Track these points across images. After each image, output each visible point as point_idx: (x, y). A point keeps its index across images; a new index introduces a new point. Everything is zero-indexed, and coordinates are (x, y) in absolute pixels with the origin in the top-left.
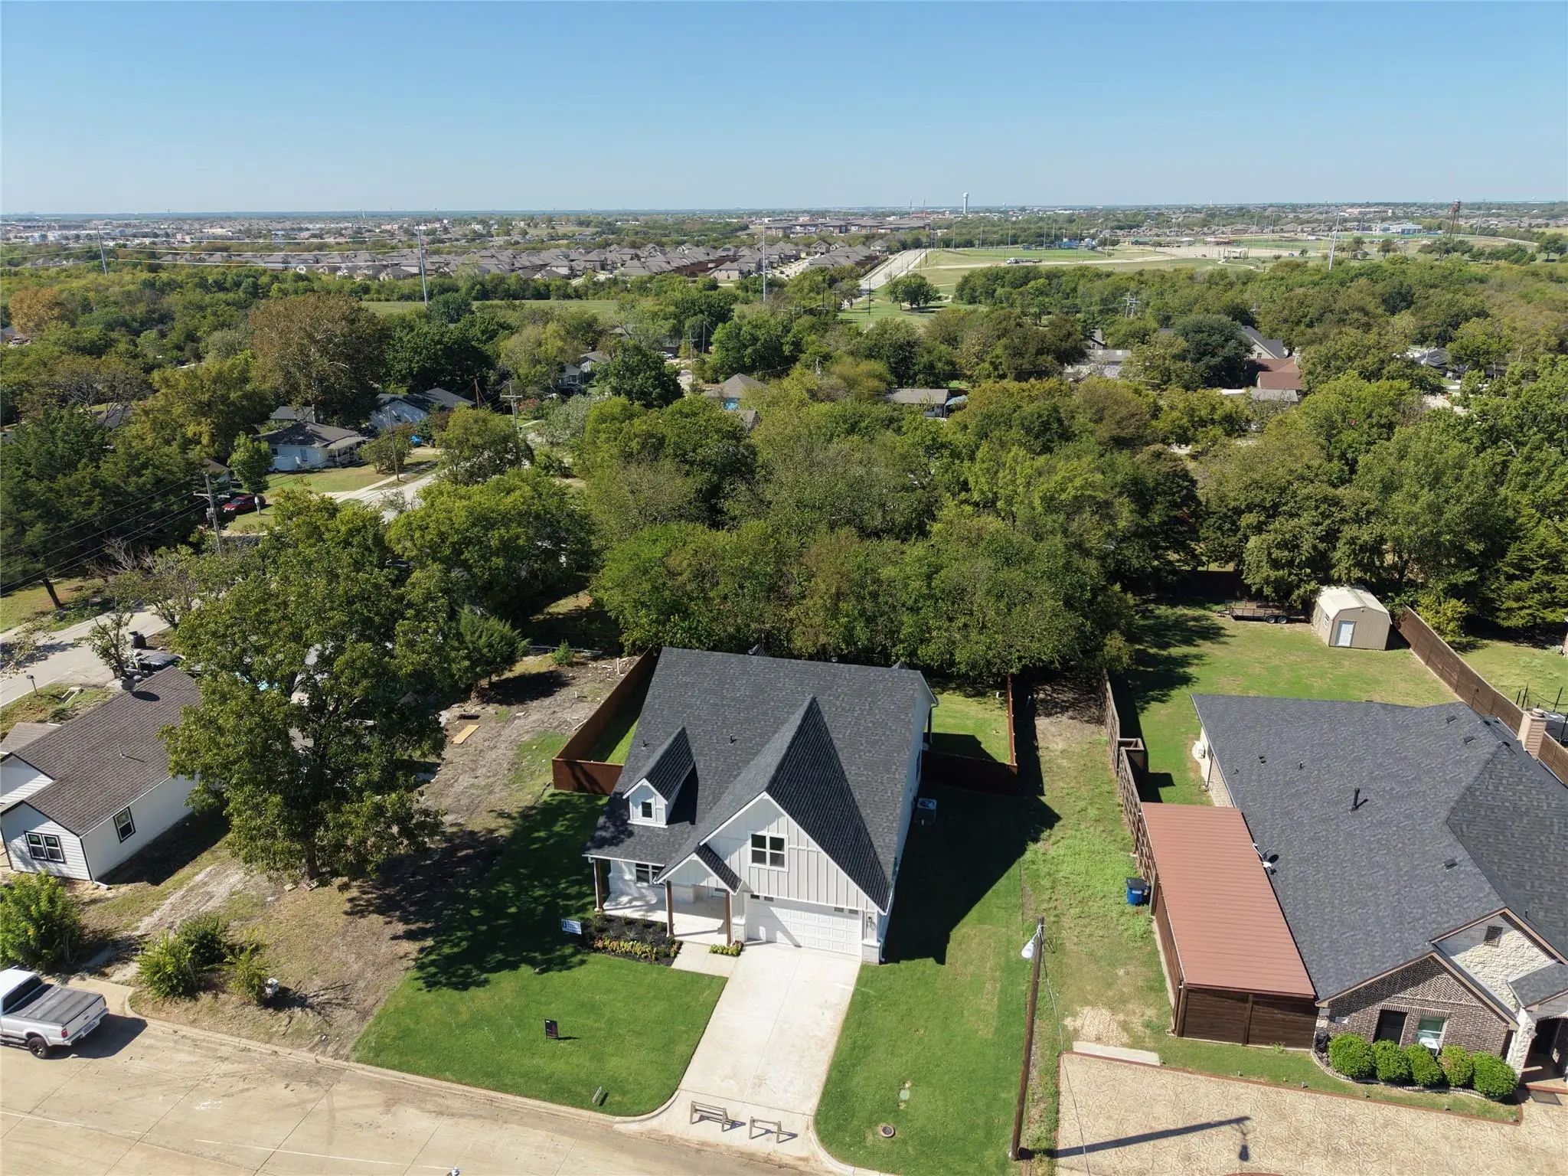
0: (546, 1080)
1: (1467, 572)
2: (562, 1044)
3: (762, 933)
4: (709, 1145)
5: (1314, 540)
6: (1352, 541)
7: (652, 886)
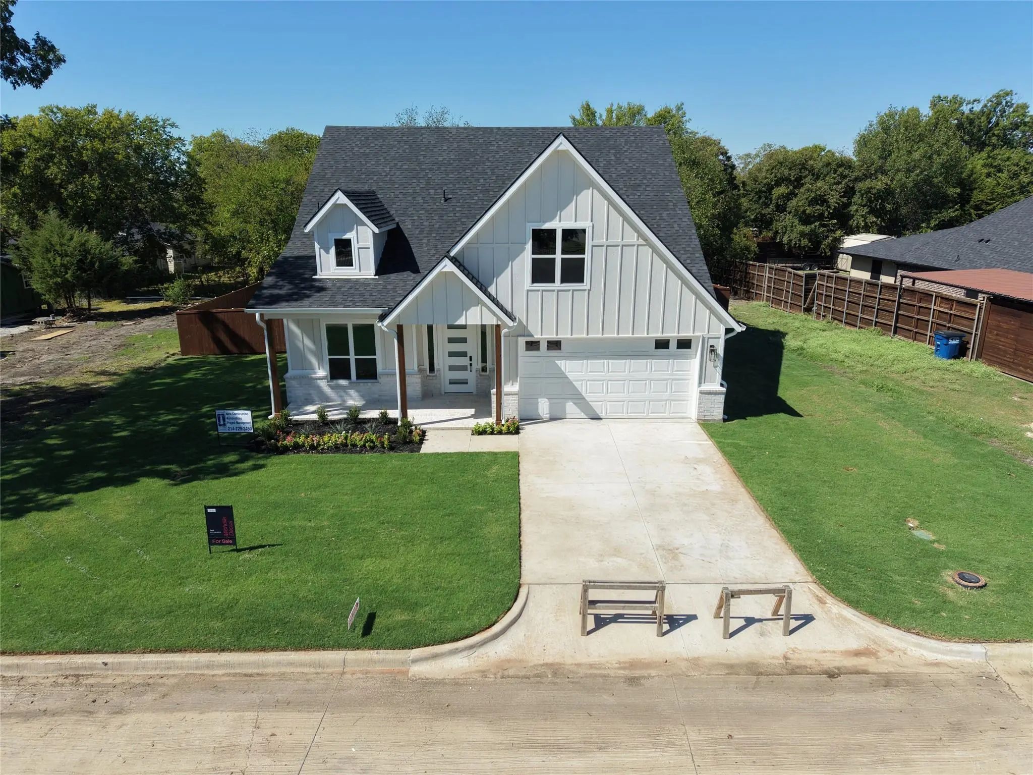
0: (221, 613)
1: (952, 210)
2: (246, 555)
3: (544, 407)
4: (648, 665)
5: (837, 195)
6: (869, 191)
7: (354, 383)
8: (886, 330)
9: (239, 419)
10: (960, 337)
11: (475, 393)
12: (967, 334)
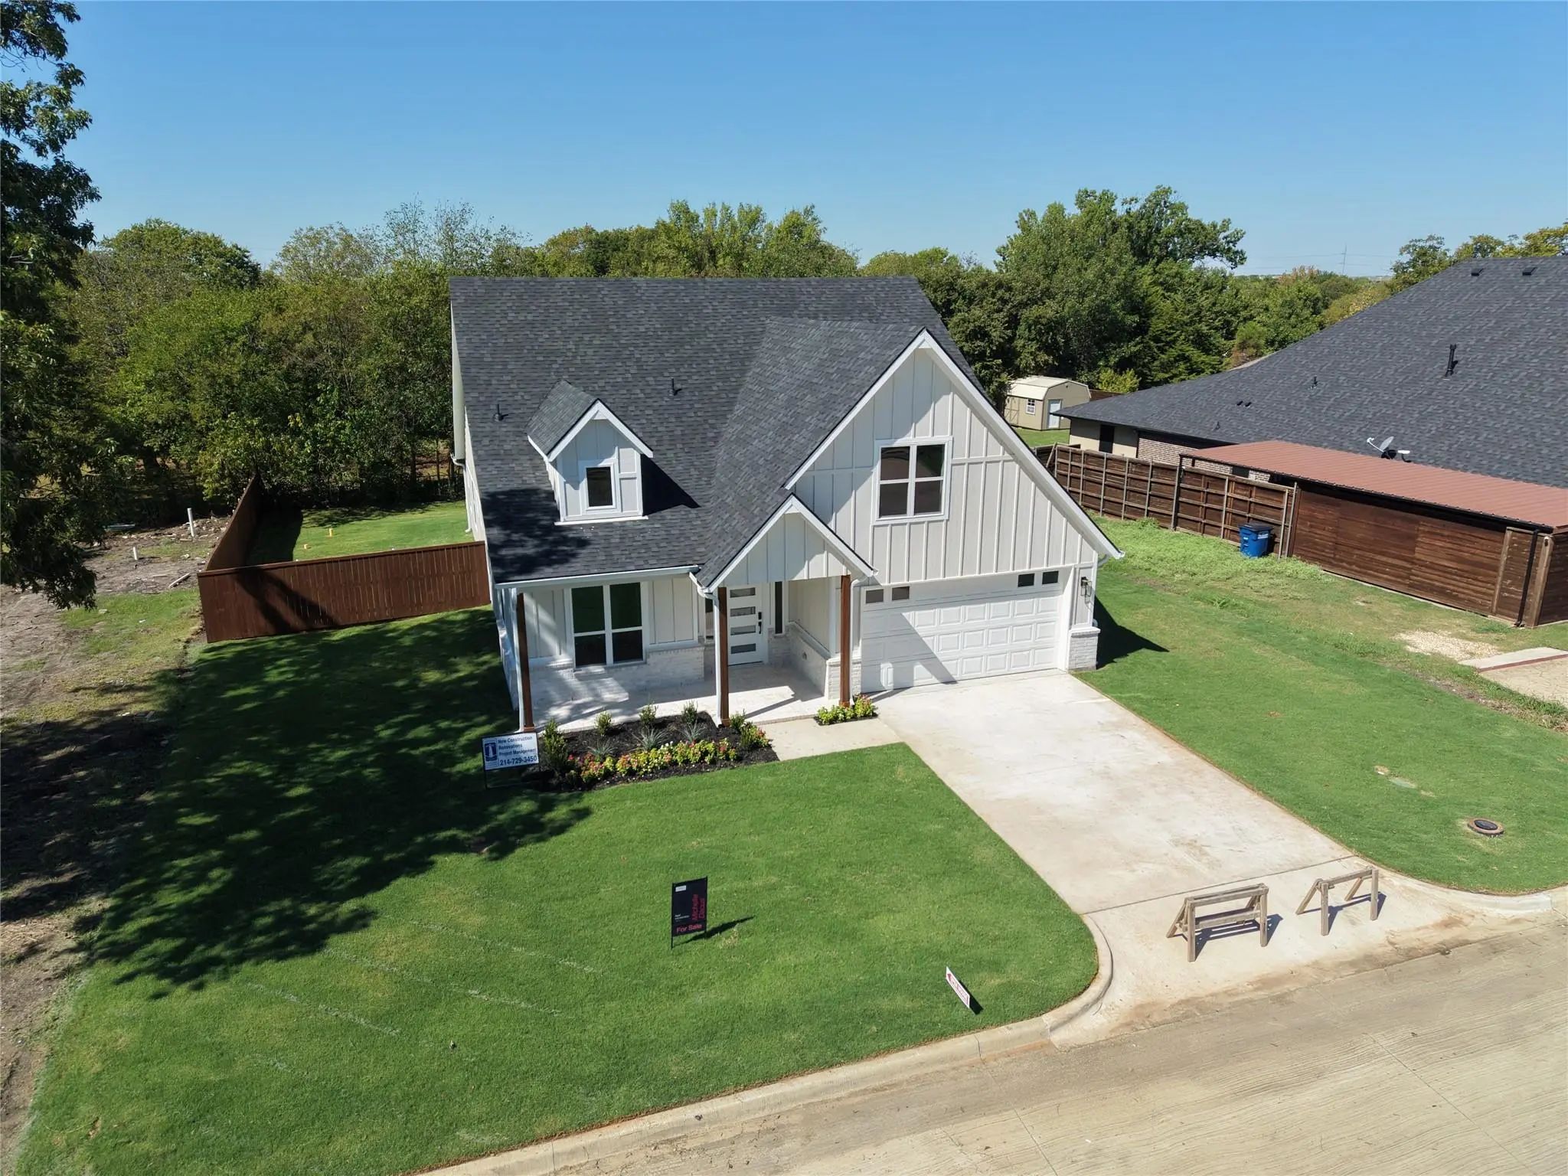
1: (1133, 343)
4: (1278, 980)
5: (1001, 328)
6: (1037, 322)
7: (612, 668)
8: (1163, 521)
9: (517, 746)
10: (1269, 531)
11: (766, 661)
12: (1274, 527)
